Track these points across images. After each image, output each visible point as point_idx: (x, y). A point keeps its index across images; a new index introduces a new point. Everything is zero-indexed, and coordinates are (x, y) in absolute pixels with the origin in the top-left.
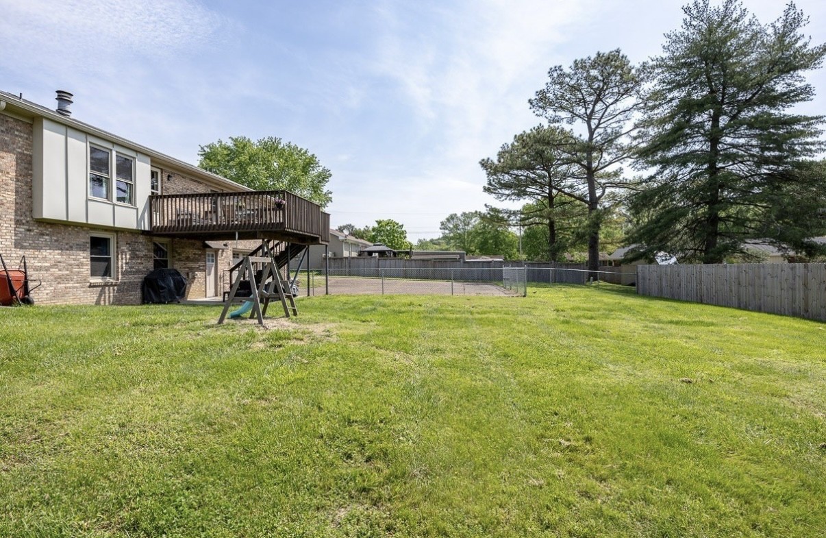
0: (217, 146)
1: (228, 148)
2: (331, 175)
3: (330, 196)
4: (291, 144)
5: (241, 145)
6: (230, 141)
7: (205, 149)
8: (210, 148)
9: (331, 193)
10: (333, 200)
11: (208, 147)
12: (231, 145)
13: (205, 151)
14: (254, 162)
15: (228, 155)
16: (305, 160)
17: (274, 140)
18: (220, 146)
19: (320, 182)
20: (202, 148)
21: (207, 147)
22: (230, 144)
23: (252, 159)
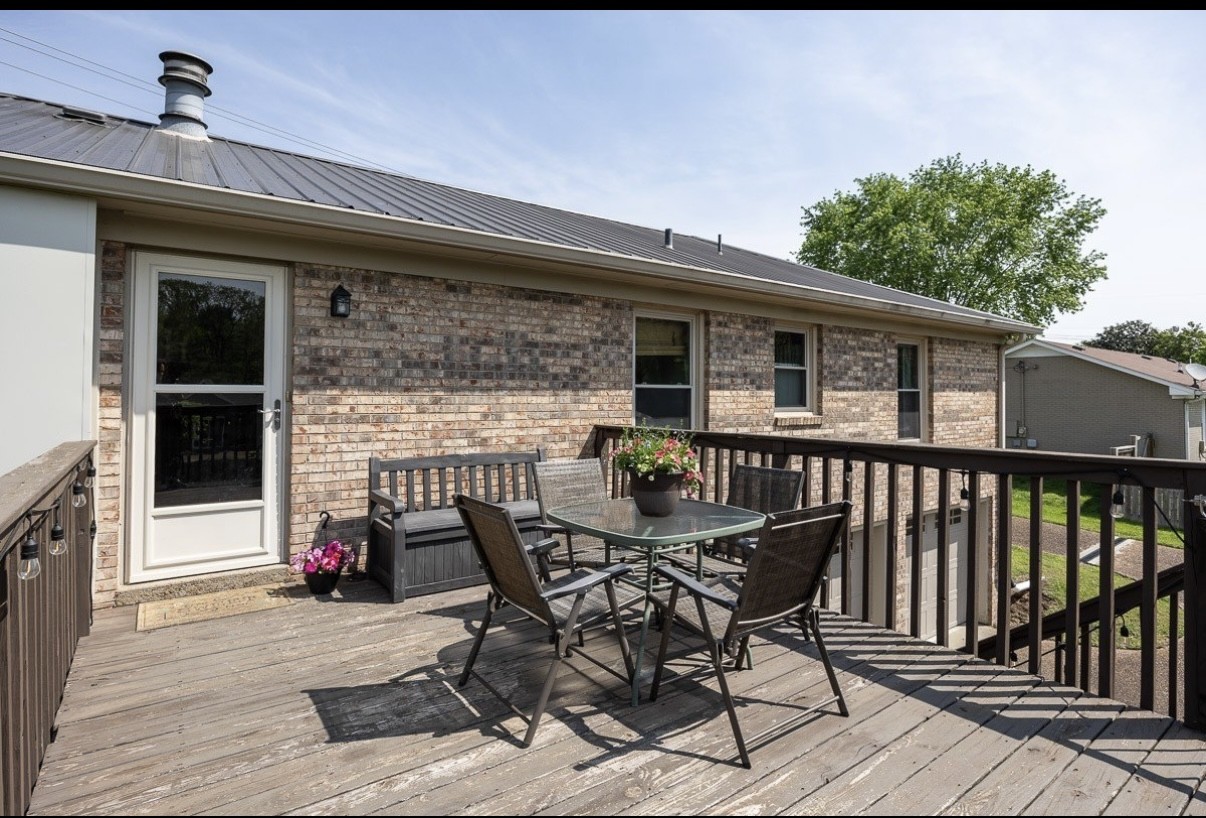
0: (834, 202)
1: (854, 201)
2: (1104, 212)
3: (1100, 263)
4: (989, 165)
5: (876, 190)
6: (857, 186)
7: (813, 211)
8: (822, 209)
9: (1102, 257)
10: (1108, 272)
11: (818, 206)
12: (858, 194)
13: (811, 215)
14: (905, 218)
15: (852, 214)
16: (1024, 191)
17: (945, 164)
18: (840, 200)
19: (1070, 233)
20: (807, 212)
21: (815, 208)
22: (856, 191)
23: (901, 211)
